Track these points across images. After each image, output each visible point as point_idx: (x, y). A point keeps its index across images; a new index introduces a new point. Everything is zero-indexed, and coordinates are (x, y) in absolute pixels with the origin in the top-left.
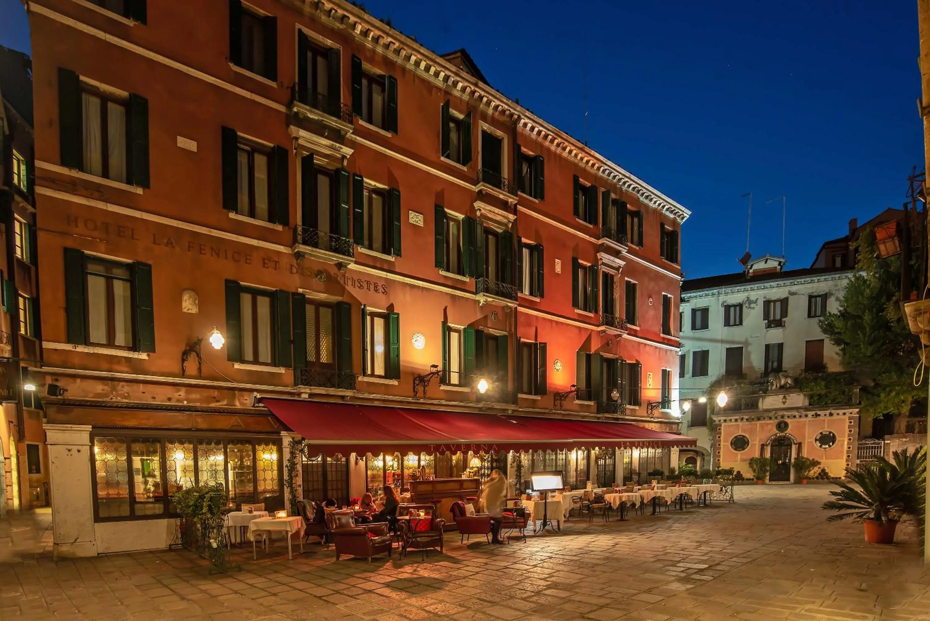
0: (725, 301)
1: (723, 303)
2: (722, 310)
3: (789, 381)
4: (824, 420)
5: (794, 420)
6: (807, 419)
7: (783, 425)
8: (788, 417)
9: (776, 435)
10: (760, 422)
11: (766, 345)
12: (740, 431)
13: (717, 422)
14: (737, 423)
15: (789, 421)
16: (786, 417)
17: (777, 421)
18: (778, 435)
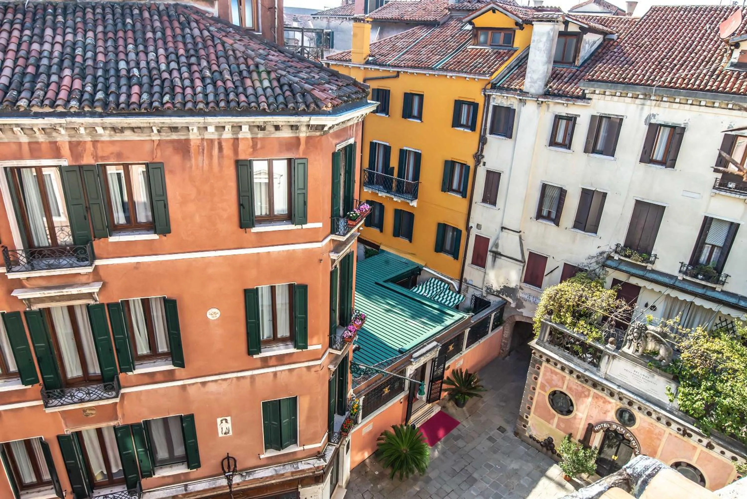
0: (654, 116)
1: (649, 117)
2: (645, 129)
3: (662, 352)
4: (695, 448)
5: (647, 418)
6: (668, 430)
7: (627, 416)
8: (640, 408)
9: (610, 423)
10: (595, 391)
11: (706, 218)
12: (565, 387)
13: (537, 356)
14: (563, 374)
15: (639, 415)
16: (636, 407)
17: (620, 405)
18: (614, 426)
